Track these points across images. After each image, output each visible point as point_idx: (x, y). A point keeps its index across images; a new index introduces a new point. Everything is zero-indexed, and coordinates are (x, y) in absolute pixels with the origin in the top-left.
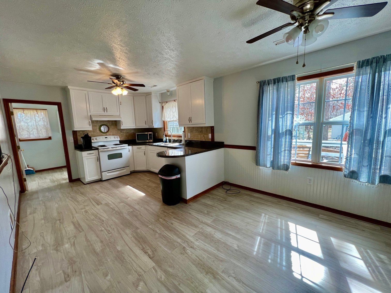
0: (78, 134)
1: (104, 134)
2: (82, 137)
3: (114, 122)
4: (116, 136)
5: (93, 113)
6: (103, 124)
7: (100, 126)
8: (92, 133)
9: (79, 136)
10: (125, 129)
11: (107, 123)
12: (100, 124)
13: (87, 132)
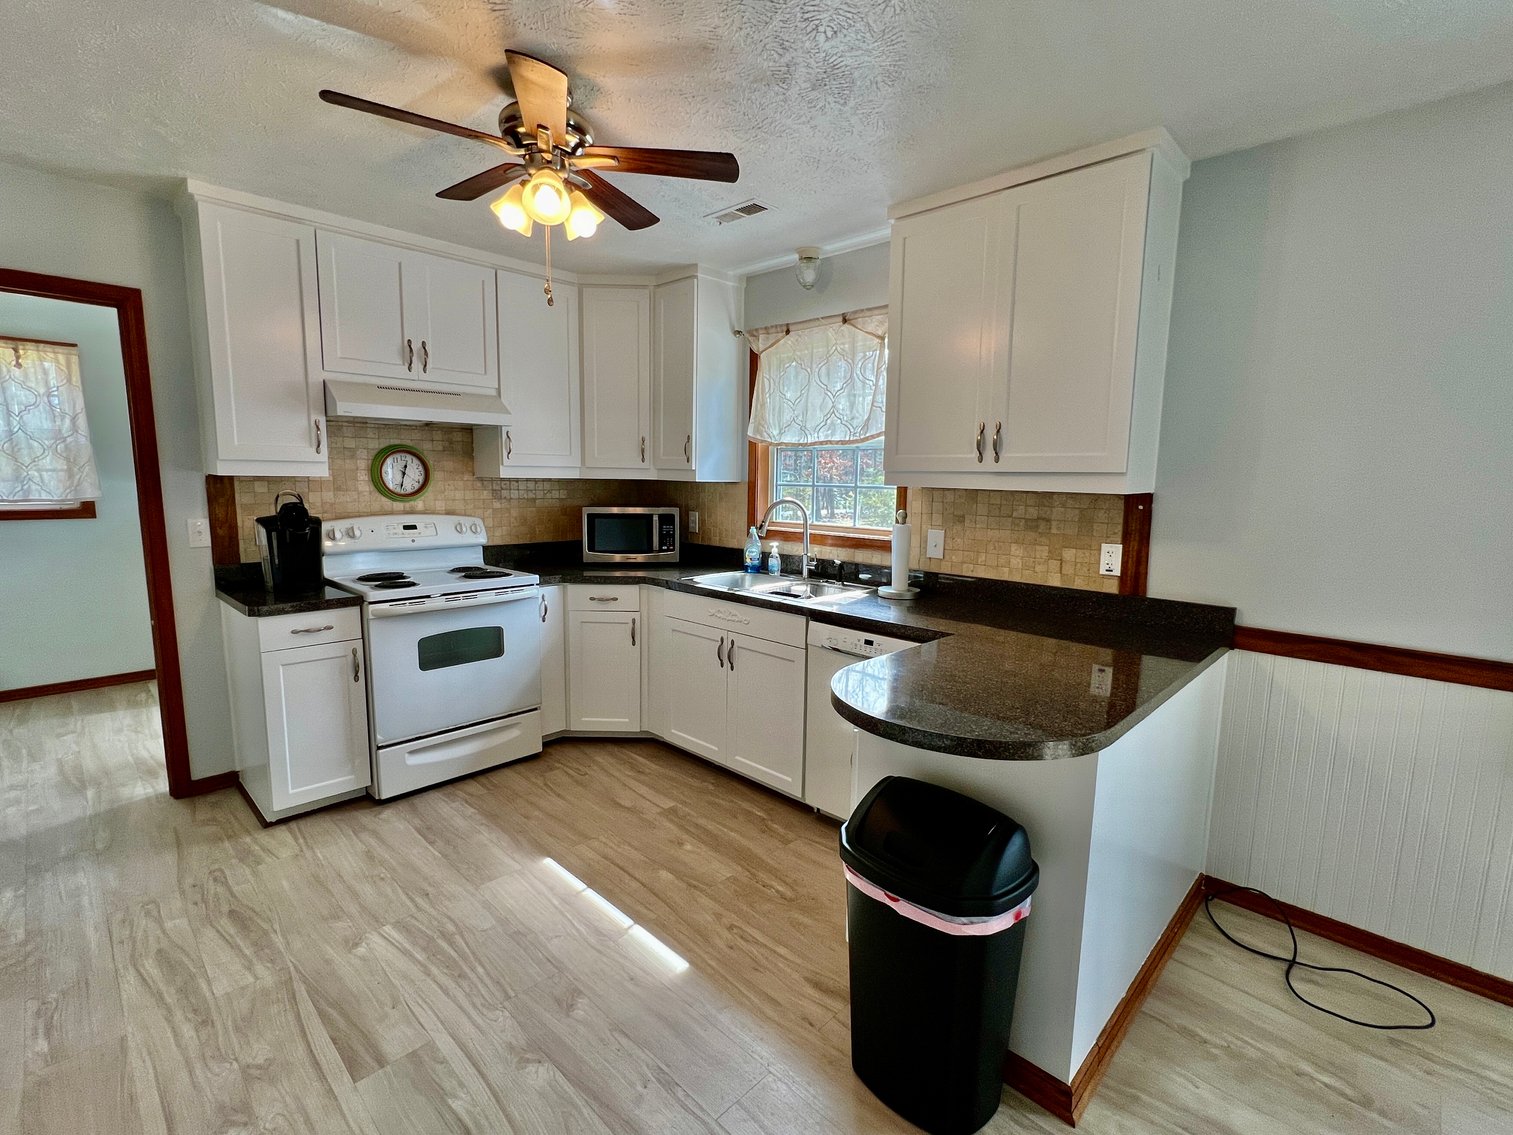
0: (241, 498)
1: (399, 506)
2: (260, 521)
3: (458, 437)
4: (466, 521)
5: (337, 368)
6: (397, 442)
7: (375, 452)
8: (329, 496)
9: (248, 508)
10: (517, 480)
11: (416, 435)
12: (376, 445)
13: (301, 489)
